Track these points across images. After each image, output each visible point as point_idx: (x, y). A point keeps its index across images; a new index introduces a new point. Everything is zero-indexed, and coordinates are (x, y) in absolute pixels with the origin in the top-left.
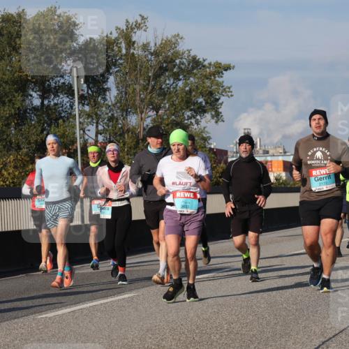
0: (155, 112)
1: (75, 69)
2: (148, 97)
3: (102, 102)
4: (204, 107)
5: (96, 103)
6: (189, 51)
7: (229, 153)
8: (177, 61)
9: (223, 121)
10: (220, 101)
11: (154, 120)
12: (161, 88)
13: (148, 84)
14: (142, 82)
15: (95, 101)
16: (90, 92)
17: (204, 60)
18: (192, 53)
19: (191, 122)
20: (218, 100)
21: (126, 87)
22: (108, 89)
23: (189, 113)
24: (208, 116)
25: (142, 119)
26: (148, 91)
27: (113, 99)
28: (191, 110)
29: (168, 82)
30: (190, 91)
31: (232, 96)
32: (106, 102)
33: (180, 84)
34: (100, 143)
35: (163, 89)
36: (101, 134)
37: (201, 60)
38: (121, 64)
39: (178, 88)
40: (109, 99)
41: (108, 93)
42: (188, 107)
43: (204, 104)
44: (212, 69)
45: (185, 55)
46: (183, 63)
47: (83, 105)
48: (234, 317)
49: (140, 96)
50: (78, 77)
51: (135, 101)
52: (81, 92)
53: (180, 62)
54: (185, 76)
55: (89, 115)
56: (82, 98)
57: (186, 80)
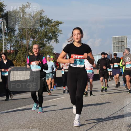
0: (33, 39)
1: (3, 22)
2: (31, 33)
3: (13, 35)
6: (46, 16)
10: (58, 35)
11: (33, 42)
12: (35, 30)
15: (10, 35)
16: (8, 31)
17: (52, 20)
18: (48, 18)
19: (47, 43)
20: (57, 35)
21: (22, 29)
22: (15, 30)
23: (46, 40)
24: (53, 41)
25: (28, 41)
26: (31, 31)
27: (17, 34)
28: (47, 38)
29: (38, 28)
30: (46, 31)
31: (62, 33)
32: (15, 35)
33: (43, 28)
34: (12, 51)
36: (12, 47)
37: (51, 20)
39: (42, 30)
40: (15, 34)
41: (15, 32)
42: (45, 37)
43: (51, 36)
44: (55, 23)
45: (45, 18)
46: (44, 21)
47: (6, 36)
48: (61, 116)
49: (27, 33)
50: (4, 26)
51: (25, 35)
52: (5, 31)
53: (43, 20)
54: (44, 26)
55: (8, 40)
56: (5, 33)
57: (45, 27)
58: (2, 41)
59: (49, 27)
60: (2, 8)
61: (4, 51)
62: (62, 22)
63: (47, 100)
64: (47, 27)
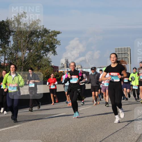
0: (29, 51)
2: (26, 45)
3: (7, 47)
4: (49, 49)
5: (5, 47)
7: (59, 68)
9: (57, 55)
10: (56, 47)
11: (28, 54)
12: (31, 41)
13: (26, 40)
14: (24, 38)
16: (2, 43)
17: (49, 30)
18: (45, 28)
19: (44, 55)
21: (17, 40)
22: (10, 42)
23: (42, 51)
24: (51, 52)
25: (23, 53)
26: (26, 42)
27: (12, 46)
28: (44, 50)
29: (34, 39)
30: (44, 42)
31: (60, 44)
33: (39, 39)
34: (6, 64)
35: (33, 41)
36: (6, 60)
37: (48, 30)
38: (15, 31)
39: (39, 41)
40: (10, 46)
42: (42, 49)
43: (49, 47)
44: (53, 34)
45: (42, 28)
46: (40, 31)
48: (60, 134)
49: (23, 44)
51: (20, 46)
54: (41, 36)
55: (2, 52)
57: (42, 38)
59: (46, 38)
64: (44, 38)
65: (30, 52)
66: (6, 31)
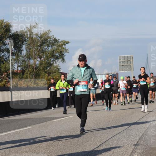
1: (10, 42)
2: (38, 53)
3: (20, 55)
5: (18, 55)
6: (53, 36)
7: (67, 74)
8: (49, 40)
9: (66, 62)
10: (64, 55)
11: (40, 62)
12: (42, 50)
13: (38, 48)
14: (35, 47)
15: (17, 54)
16: (16, 51)
17: (59, 40)
18: (54, 37)
20: (64, 54)
21: (29, 49)
22: (23, 50)
23: (52, 59)
24: (60, 60)
25: (35, 61)
26: (38, 51)
27: (24, 54)
28: (54, 58)
29: (45, 48)
30: (53, 51)
32: (22, 55)
33: (50, 48)
34: (19, 70)
36: (19, 67)
38: (28, 41)
39: (49, 49)
40: (23, 54)
41: (22, 52)
42: (52, 57)
43: (58, 56)
44: (62, 43)
45: (52, 38)
47: (13, 56)
49: (34, 53)
50: (11, 46)
51: (32, 54)
52: (12, 51)
53: (50, 40)
54: (51, 45)
55: (15, 60)
56: (12, 53)
57: (52, 47)
58: (10, 61)
59: (56, 47)
60: (9, 29)
61: (12, 71)
62: (68, 41)
63: (54, 120)
64: (54, 47)
65: (41, 60)
66: (20, 41)
